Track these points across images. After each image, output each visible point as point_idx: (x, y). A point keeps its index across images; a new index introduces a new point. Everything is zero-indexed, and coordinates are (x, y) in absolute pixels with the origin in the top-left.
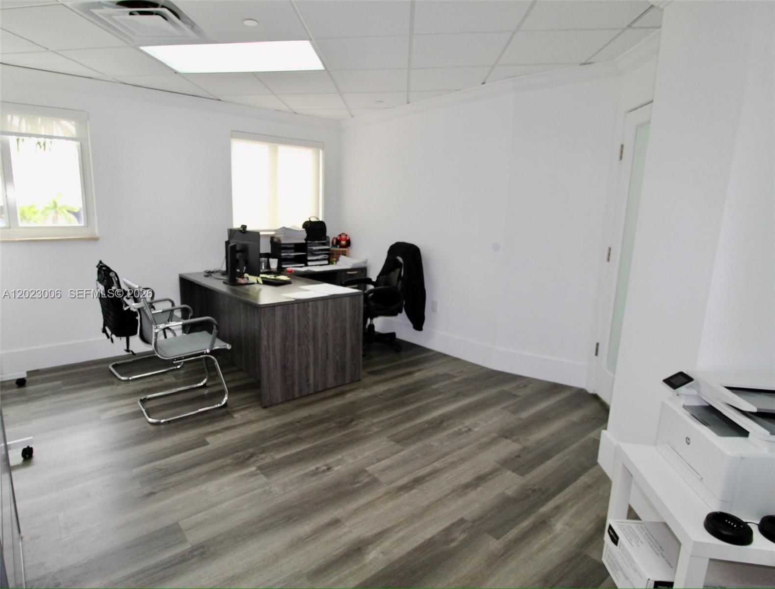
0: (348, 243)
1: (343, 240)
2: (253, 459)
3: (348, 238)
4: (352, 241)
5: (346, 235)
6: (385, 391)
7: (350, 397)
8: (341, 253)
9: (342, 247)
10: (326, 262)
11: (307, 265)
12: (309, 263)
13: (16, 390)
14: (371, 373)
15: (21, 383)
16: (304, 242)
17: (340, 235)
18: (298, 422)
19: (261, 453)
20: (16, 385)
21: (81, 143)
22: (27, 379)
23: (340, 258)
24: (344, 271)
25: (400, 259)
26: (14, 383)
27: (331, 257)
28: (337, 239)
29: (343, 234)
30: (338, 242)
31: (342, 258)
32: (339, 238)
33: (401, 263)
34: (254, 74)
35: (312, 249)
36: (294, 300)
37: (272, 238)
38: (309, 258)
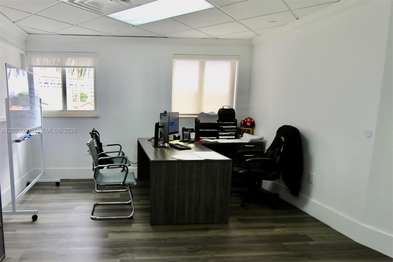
0: (253, 125)
1: (248, 123)
2: (122, 255)
3: (253, 121)
4: (256, 123)
5: (251, 119)
6: (240, 236)
7: (211, 233)
8: (247, 131)
9: (248, 127)
10: (234, 137)
11: (218, 138)
12: (220, 137)
13: (55, 187)
14: (239, 220)
15: (58, 184)
16: (217, 122)
17: (246, 119)
18: (165, 240)
19: (129, 252)
20: (56, 185)
21: (95, 69)
22: (60, 183)
23: (243, 135)
24: (243, 144)
25: (283, 139)
26: (55, 183)
27: (238, 134)
28: (244, 121)
29: (249, 118)
30: (244, 123)
31: (245, 135)
32: (245, 121)
33: (283, 141)
34: (172, 18)
35: (223, 127)
36: (176, 160)
37: (196, 119)
38: (220, 134)
